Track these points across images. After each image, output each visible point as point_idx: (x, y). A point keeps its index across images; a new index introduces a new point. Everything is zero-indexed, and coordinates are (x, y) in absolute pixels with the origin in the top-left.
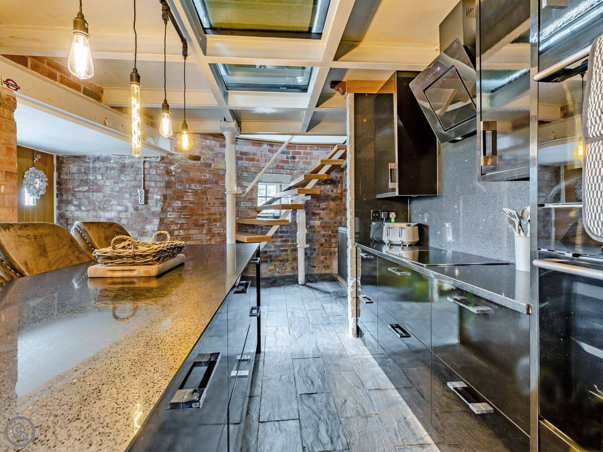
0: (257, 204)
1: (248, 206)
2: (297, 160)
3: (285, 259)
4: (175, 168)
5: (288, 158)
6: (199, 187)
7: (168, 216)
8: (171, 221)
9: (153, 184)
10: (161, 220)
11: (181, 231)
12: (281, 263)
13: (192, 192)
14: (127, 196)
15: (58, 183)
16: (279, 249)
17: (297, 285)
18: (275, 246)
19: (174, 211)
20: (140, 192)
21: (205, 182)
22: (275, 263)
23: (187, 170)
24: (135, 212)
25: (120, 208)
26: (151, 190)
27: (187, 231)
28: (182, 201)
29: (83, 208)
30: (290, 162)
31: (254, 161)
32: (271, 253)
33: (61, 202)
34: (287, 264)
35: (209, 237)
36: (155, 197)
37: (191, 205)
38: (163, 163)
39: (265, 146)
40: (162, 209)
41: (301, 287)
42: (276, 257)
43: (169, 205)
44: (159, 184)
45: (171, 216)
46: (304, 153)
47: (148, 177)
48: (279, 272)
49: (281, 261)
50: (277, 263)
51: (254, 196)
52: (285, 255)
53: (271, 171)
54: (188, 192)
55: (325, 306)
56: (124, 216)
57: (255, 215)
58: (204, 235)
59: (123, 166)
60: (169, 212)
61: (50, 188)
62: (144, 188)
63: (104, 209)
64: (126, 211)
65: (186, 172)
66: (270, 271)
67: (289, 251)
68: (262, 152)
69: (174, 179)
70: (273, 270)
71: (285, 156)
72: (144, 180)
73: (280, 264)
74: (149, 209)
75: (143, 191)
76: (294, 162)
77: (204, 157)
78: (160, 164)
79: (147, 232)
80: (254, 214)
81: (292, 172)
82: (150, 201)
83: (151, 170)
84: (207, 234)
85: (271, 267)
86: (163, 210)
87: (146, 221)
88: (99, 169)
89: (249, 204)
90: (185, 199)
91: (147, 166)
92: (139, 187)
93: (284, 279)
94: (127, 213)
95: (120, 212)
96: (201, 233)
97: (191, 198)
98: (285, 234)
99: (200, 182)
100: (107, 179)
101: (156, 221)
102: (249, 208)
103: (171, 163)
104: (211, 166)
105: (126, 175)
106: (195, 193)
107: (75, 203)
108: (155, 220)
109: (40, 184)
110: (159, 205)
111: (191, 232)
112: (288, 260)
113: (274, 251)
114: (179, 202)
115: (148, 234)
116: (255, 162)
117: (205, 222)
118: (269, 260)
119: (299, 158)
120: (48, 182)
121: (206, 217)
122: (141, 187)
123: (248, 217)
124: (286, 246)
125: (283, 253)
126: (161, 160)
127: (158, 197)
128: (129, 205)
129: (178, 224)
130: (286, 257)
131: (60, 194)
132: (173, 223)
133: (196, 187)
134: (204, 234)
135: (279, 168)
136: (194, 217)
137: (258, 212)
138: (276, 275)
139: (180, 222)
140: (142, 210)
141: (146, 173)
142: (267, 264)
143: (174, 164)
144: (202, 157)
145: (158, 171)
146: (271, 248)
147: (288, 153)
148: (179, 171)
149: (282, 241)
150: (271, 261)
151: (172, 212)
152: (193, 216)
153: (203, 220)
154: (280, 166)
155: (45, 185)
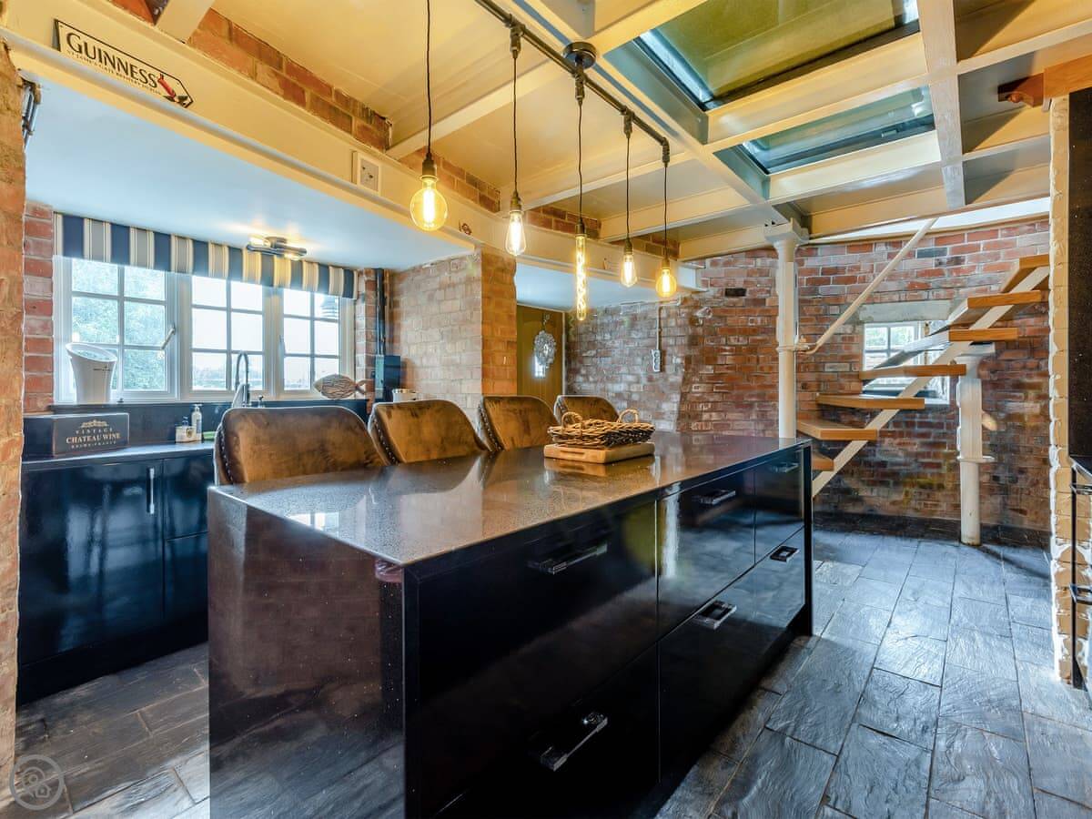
0: (861, 365)
1: (841, 370)
2: (965, 265)
3: (935, 483)
4: (704, 312)
5: (940, 263)
6: (742, 341)
7: (693, 390)
8: (698, 398)
9: (671, 341)
10: (683, 396)
11: (714, 414)
12: (922, 490)
13: (731, 351)
14: (639, 360)
15: (568, 348)
16: (916, 461)
17: (956, 543)
18: (908, 454)
19: (701, 381)
20: (655, 352)
21: (755, 331)
22: (908, 489)
23: (722, 314)
24: (649, 383)
25: (630, 378)
26: (669, 350)
27: (723, 414)
28: (716, 366)
29: (591, 379)
30: (946, 273)
31: (855, 282)
32: (897, 468)
33: (569, 371)
34: (939, 495)
35: (761, 427)
36: (674, 361)
37: (729, 371)
38: (685, 308)
39: (881, 248)
40: (684, 379)
41: (966, 549)
42: (910, 475)
43: (695, 373)
44: (680, 341)
45: (698, 389)
46: (987, 247)
47: (665, 330)
48: (916, 510)
49: (922, 486)
50: (913, 490)
51: (854, 350)
52: (932, 474)
53: (896, 297)
54: (725, 350)
55: (1013, 600)
56: (635, 390)
57: (858, 389)
58: (753, 423)
59: (634, 318)
60: (694, 383)
61: (558, 354)
62: (660, 348)
63: (613, 380)
64: (638, 382)
65: (720, 317)
66: (894, 503)
67: (945, 467)
68: (872, 260)
69: (701, 330)
70: (902, 502)
71: (931, 263)
72: (660, 337)
73: (920, 493)
74: (666, 379)
75: (658, 352)
76: (958, 271)
77: (752, 289)
78: (682, 310)
79: (664, 413)
80: (854, 385)
81: (950, 294)
82: (667, 367)
83: (670, 320)
84: (757, 421)
85: (896, 497)
86: (686, 381)
87: (663, 396)
88: (608, 325)
89: (844, 367)
90: (720, 362)
91: (664, 314)
92: (654, 346)
93: (928, 526)
94: (638, 385)
95: (630, 384)
96: (747, 418)
97: (729, 360)
98: (932, 430)
99: (745, 332)
100: (616, 339)
101: (676, 398)
102: (843, 375)
103: (697, 307)
104: (765, 304)
105: (638, 330)
106: (737, 351)
107: (583, 372)
108: (674, 396)
109: (548, 350)
110: (679, 372)
111: (730, 416)
112: (941, 487)
113: (905, 464)
114: (710, 367)
115: (665, 416)
116: (857, 284)
117: (754, 399)
118: (891, 482)
119: (971, 259)
120: (556, 346)
121: (756, 392)
122: (655, 346)
123: (841, 391)
124: (936, 456)
125: (929, 471)
126: (682, 304)
127: (679, 361)
128: (642, 373)
129: (708, 402)
130: (936, 481)
131: (568, 362)
132: (700, 400)
133: (738, 341)
134: (752, 420)
135: (917, 288)
136: (735, 392)
137: (865, 382)
138: (911, 514)
139: (711, 400)
140: (657, 380)
141: (662, 325)
142: (886, 489)
143: (702, 308)
144: (748, 290)
145: (679, 321)
146: (896, 456)
147: (942, 253)
148: (710, 317)
149: (923, 444)
150: (897, 484)
151: (698, 383)
152: (733, 389)
153: (752, 396)
154: (918, 284)
155: (553, 351)
